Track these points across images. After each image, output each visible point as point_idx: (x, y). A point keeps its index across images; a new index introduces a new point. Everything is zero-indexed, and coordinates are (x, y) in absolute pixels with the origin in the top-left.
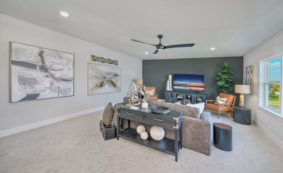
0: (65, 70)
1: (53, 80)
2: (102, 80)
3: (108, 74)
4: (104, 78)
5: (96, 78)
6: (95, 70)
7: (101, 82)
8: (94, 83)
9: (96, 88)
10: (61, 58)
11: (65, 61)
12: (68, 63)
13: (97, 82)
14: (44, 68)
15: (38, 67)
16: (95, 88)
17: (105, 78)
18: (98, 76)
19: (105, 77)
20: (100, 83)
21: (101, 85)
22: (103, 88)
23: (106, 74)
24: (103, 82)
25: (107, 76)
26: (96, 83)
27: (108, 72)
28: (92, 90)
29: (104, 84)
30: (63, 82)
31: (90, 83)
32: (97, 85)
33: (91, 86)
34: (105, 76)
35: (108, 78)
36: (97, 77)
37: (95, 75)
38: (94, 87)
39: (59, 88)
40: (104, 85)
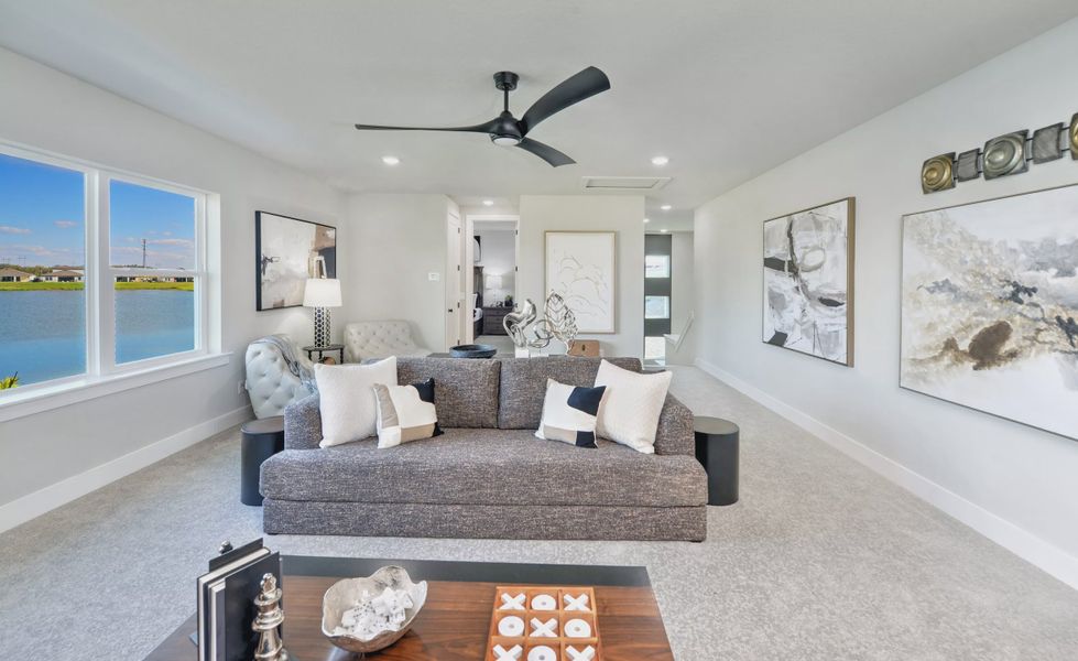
0: (827, 265)
1: (805, 300)
2: (996, 313)
3: (1055, 263)
4: (1014, 297)
5: (942, 296)
6: (941, 245)
7: (987, 323)
8: (931, 327)
9: (947, 360)
10: (819, 226)
11: (826, 235)
12: (833, 239)
13: (963, 322)
14: (794, 269)
15: (786, 268)
16: (936, 360)
17: (1018, 293)
18: (957, 282)
19: (1030, 291)
20: (976, 331)
21: (987, 349)
22: (994, 373)
23: (1042, 266)
24: (1000, 332)
25: (1048, 279)
26: (945, 330)
27: (1061, 241)
29: (1008, 346)
30: (823, 309)
31: (907, 325)
32: (950, 345)
33: (916, 341)
34: (1025, 277)
35: (1055, 298)
36: (953, 289)
37: (940, 280)
38: (929, 349)
39: (814, 325)
40: (1010, 355)
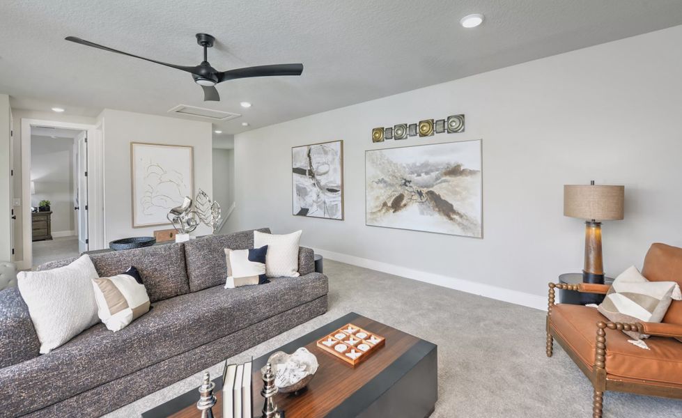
0: (331, 173)
1: (319, 190)
2: (400, 190)
3: (416, 172)
4: (405, 184)
5: (381, 185)
6: (380, 164)
7: (397, 194)
8: (378, 198)
9: (384, 211)
10: (326, 153)
11: (330, 157)
12: (334, 159)
13: (387, 195)
14: (312, 174)
15: (307, 173)
16: (380, 211)
17: (406, 183)
18: (386, 179)
19: (410, 182)
20: (394, 198)
21: (397, 204)
22: (400, 213)
23: (412, 173)
24: (400, 198)
25: (414, 177)
26: (383, 199)
27: (418, 164)
28: (375, 216)
29: (404, 202)
30: (330, 194)
31: (368, 198)
32: (385, 204)
33: (372, 204)
34: (408, 177)
35: (416, 184)
36: (385, 182)
37: (381, 178)
38: (377, 207)
39: (325, 203)
40: (405, 205)
